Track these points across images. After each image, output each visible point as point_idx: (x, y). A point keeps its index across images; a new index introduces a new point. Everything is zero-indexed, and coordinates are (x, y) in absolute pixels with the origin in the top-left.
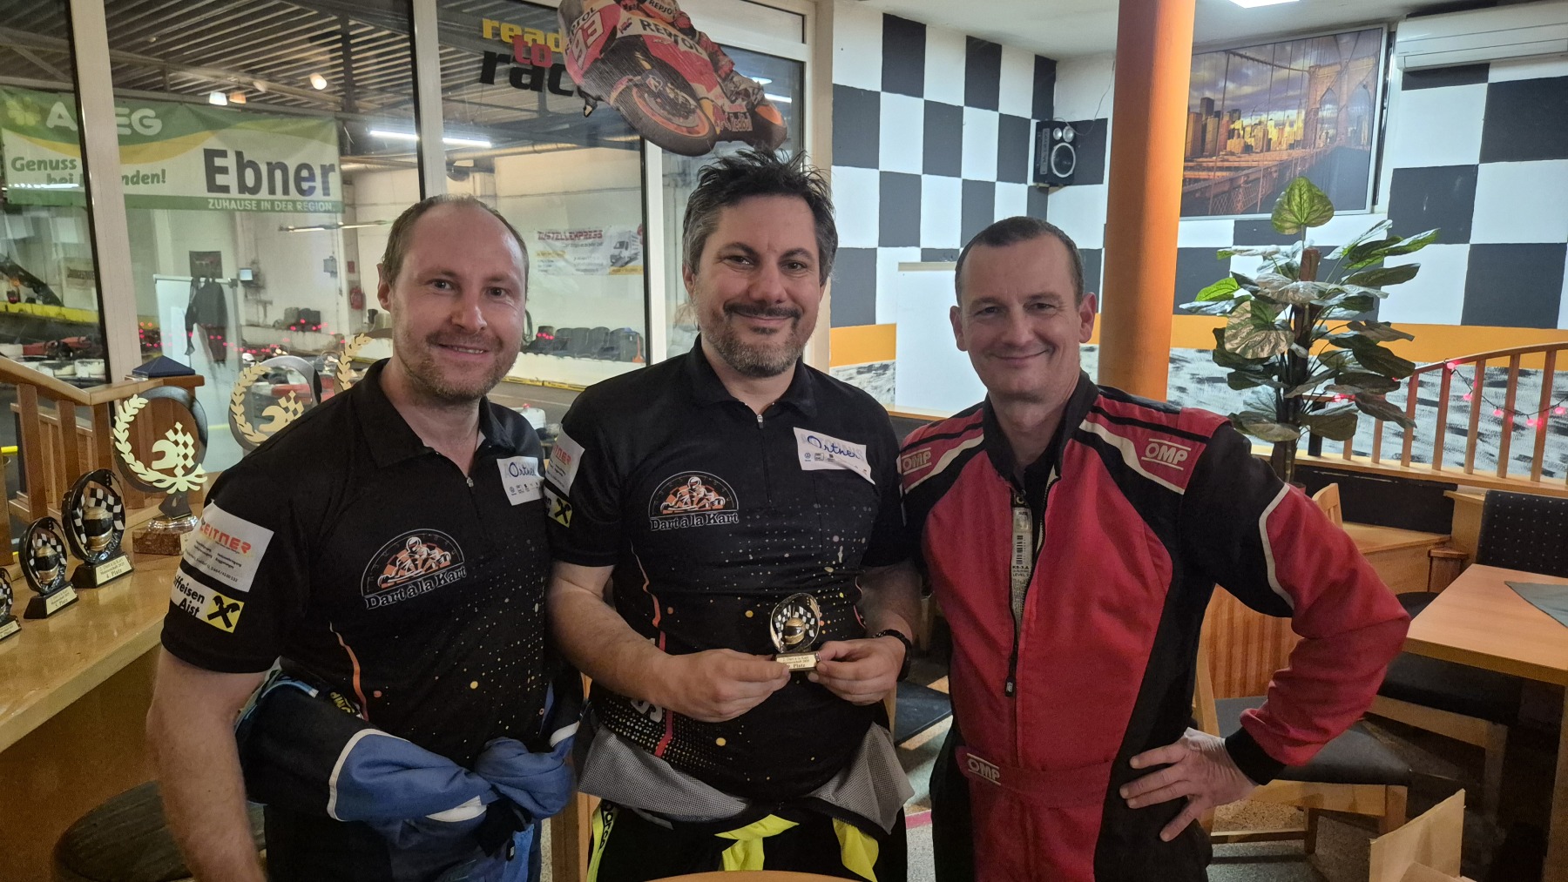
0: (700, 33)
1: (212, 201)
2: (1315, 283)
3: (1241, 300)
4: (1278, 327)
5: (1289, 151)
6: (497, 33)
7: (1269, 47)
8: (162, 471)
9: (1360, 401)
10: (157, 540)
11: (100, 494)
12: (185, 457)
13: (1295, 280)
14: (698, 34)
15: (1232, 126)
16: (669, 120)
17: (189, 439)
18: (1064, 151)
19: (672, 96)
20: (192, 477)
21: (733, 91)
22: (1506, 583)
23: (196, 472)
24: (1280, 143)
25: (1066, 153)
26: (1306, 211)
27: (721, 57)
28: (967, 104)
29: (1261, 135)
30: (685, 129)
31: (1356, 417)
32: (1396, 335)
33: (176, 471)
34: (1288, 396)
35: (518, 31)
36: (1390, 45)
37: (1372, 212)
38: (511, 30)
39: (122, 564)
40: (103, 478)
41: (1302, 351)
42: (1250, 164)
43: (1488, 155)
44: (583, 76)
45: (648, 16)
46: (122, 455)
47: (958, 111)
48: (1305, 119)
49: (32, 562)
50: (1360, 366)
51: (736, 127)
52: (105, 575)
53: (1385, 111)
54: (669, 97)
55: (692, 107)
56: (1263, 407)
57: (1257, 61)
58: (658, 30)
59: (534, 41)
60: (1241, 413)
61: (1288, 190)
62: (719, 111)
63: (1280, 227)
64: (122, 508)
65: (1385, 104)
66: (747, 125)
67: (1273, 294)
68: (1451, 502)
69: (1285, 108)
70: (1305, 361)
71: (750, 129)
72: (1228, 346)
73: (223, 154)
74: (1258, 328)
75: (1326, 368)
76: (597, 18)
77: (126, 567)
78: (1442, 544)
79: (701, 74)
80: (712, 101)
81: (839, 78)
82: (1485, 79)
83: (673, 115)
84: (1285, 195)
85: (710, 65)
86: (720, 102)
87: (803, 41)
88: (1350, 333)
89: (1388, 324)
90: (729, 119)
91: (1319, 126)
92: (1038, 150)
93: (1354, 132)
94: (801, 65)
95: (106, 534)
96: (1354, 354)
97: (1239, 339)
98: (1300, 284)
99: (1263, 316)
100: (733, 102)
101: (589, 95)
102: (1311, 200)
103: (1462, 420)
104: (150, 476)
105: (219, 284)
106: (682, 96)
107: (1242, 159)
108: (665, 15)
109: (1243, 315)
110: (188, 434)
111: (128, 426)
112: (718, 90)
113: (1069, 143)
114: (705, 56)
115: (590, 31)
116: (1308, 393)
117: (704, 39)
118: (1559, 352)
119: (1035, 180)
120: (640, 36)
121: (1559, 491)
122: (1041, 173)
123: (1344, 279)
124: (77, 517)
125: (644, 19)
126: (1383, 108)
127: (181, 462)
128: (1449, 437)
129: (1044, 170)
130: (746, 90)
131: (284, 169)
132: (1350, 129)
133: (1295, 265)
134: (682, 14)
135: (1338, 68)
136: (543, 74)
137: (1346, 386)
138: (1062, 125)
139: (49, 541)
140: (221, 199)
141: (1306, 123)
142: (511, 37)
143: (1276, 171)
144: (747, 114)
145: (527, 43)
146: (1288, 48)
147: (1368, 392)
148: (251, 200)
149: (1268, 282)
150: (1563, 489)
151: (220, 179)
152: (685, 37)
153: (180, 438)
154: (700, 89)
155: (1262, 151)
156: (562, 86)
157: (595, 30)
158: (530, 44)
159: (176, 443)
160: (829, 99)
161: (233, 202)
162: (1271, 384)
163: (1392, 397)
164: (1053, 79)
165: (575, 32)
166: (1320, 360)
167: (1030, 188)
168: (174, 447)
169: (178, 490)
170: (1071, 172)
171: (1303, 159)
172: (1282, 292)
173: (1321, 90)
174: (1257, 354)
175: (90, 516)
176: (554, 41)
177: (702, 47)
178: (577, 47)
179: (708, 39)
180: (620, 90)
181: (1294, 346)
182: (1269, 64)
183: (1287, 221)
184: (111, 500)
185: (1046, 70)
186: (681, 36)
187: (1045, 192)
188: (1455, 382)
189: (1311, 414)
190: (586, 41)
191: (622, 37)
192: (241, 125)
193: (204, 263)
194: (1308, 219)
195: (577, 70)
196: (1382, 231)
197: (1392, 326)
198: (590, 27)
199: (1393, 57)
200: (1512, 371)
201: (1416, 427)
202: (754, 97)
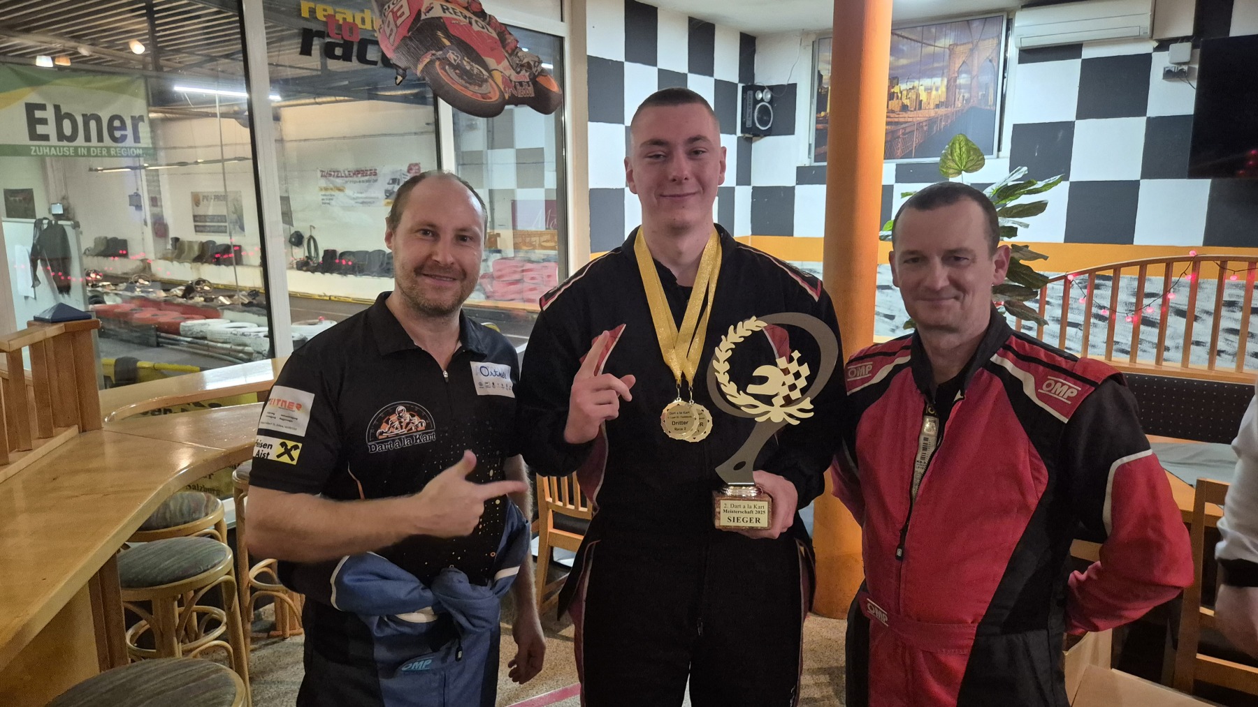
0: (490, 16)
1: (34, 148)
5: (937, 110)
6: (312, 11)
7: (919, 29)
9: (1008, 306)
14: (488, 17)
15: (892, 90)
16: (466, 87)
18: (764, 109)
19: (468, 68)
21: (517, 64)
24: (929, 104)
25: (764, 110)
26: (965, 161)
27: (507, 36)
28: (691, 71)
29: (914, 97)
30: (479, 95)
32: (1036, 256)
35: (330, 11)
36: (1008, 29)
37: (998, 157)
38: (325, 10)
42: (906, 120)
43: (1081, 114)
44: (394, 51)
45: (447, 1)
47: (683, 77)
48: (947, 85)
51: (520, 93)
53: (1005, 80)
54: (466, 69)
55: (485, 77)
57: (911, 39)
58: (455, 13)
59: (344, 19)
61: (951, 144)
62: (507, 81)
63: (946, 173)
65: (1006, 75)
66: (530, 91)
69: (931, 76)
71: (533, 95)
73: (42, 107)
76: (404, 2)
79: (492, 49)
80: (502, 72)
81: (591, 52)
82: (1078, 55)
83: (470, 84)
84: (949, 148)
85: (498, 42)
86: (507, 73)
87: (562, 20)
89: (1027, 246)
90: (515, 87)
91: (957, 90)
92: (744, 108)
93: (984, 95)
94: (561, 39)
100: (518, 73)
101: (400, 67)
102: (968, 152)
103: (1080, 319)
105: (62, 226)
106: (477, 68)
107: (901, 116)
112: (505, 63)
113: (768, 103)
114: (494, 35)
115: (399, 14)
117: (494, 21)
118: (1149, 266)
119: (742, 132)
120: (441, 18)
121: (1150, 370)
122: (747, 126)
125: (443, 3)
126: (1004, 77)
128: (1070, 328)
129: (749, 124)
130: (528, 63)
131: (98, 120)
132: (980, 94)
135: (970, 46)
136: (353, 45)
138: (762, 89)
140: (43, 146)
141: (948, 88)
142: (325, 16)
143: (926, 125)
144: (530, 83)
145: (338, 21)
146: (933, 30)
147: (1014, 299)
148: (69, 147)
150: (1153, 368)
151: (40, 129)
152: (478, 19)
154: (491, 62)
155: (915, 110)
156: (369, 58)
157: (403, 13)
158: (341, 22)
160: (585, 68)
161: (53, 149)
163: (1027, 304)
164: (754, 52)
165: (386, 14)
167: (738, 138)
170: (769, 126)
171: (947, 116)
173: (958, 63)
176: (367, 20)
177: (492, 27)
178: (388, 27)
179: (497, 21)
180: (425, 63)
182: (920, 42)
183: (950, 168)
185: (748, 44)
186: (474, 18)
187: (750, 141)
188: (1075, 292)
190: (395, 22)
191: (426, 19)
192: (58, 81)
193: (17, 199)
194: (967, 167)
195: (389, 45)
196: (1020, 176)
197: (1029, 249)
198: (399, 10)
199: (1010, 39)
200: (1115, 280)
201: (1046, 323)
202: (536, 69)
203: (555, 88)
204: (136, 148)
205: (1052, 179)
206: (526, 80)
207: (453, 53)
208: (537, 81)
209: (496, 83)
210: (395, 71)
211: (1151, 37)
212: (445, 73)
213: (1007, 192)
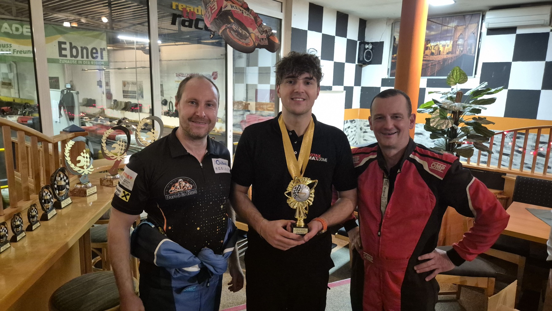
0: (251, 10)
1: (61, 60)
2: (462, 104)
3: (435, 109)
4: (448, 118)
6: (177, 6)
7: (441, 18)
8: (80, 167)
9: (475, 144)
10: (78, 191)
11: (62, 176)
12: (87, 162)
13: (454, 103)
15: (427, 46)
16: (239, 40)
17: (88, 156)
19: (241, 32)
20: (89, 169)
21: (262, 31)
22: (526, 208)
23: (90, 168)
24: (444, 52)
25: (368, 53)
26: (458, 78)
27: (258, 19)
28: (336, 35)
29: (437, 49)
30: (245, 44)
31: (473, 150)
32: (489, 123)
33: (84, 167)
34: (450, 142)
35: (184, 6)
36: (482, 19)
37: (475, 77)
38: (182, 6)
39: (69, 200)
40: (63, 170)
41: (456, 126)
42: (433, 59)
43: (515, 59)
44: (210, 24)
45: (233, 3)
46: (67, 162)
47: (333, 38)
48: (453, 44)
49: (43, 201)
50: (475, 132)
52: (64, 205)
53: (480, 42)
54: (240, 33)
55: (248, 36)
56: (441, 145)
57: (437, 23)
58: (236, 8)
59: (190, 10)
60: (434, 147)
61: (452, 71)
62: (257, 38)
63: (449, 84)
64: (69, 181)
65: (480, 40)
66: (266, 43)
67: (448, 107)
68: (504, 179)
69: (445, 40)
70: (456, 130)
71: (267, 44)
72: (431, 125)
73: (65, 43)
74: (442, 118)
75: (464, 133)
76: (215, 3)
77: (70, 202)
78: (500, 194)
80: (255, 34)
81: (293, 26)
82: (515, 32)
83: (241, 39)
84: (451, 72)
85: (254, 21)
86: (257, 34)
87: (282, 12)
88: (472, 121)
89: (485, 118)
90: (260, 41)
91: (457, 47)
93: (469, 49)
94: (281, 20)
95: (64, 190)
96: (473, 127)
97: (435, 122)
98: (456, 104)
99: (443, 114)
100: (262, 34)
101: (212, 31)
102: (460, 74)
103: (509, 152)
104: (77, 169)
105: (72, 93)
106: (244, 32)
107: (430, 57)
108: (239, 3)
109: (436, 114)
110: (88, 154)
111: (69, 151)
112: (256, 30)
113: (371, 50)
114: (252, 18)
115: (213, 8)
116: (457, 141)
117: (252, 12)
118: (542, 129)
119: (358, 62)
120: (230, 10)
121: (540, 176)
122: (360, 60)
123: (470, 102)
124: (55, 184)
125: (232, 4)
126: (479, 41)
127: (85, 164)
128: (504, 157)
129: (361, 59)
130: (266, 30)
131: (87, 49)
132: (468, 48)
133: (453, 97)
134: (245, 3)
135: (464, 27)
136: (193, 21)
137: (471, 140)
138: (368, 43)
139: (48, 194)
140: (64, 59)
141: (453, 45)
142: (182, 8)
144: (267, 39)
145: (187, 10)
146: (448, 19)
147: (478, 142)
148: (75, 60)
149: (445, 103)
150: (542, 176)
151: (64, 52)
153: (85, 155)
154: (250, 30)
155: (437, 55)
156: (199, 26)
157: (215, 8)
158: (189, 11)
159: (84, 157)
160: (290, 33)
161: (68, 61)
162: (444, 138)
163: (484, 144)
164: (365, 27)
165: (208, 8)
166: (461, 130)
167: (356, 65)
168: (84, 159)
169: (85, 174)
170: (370, 60)
171: (452, 58)
172: (451, 106)
173: (458, 34)
174: (441, 128)
175: (59, 184)
176: (199, 10)
177: (251, 15)
178: (208, 13)
180: (223, 29)
181: (454, 125)
182: (441, 24)
183: (452, 81)
184: (65, 178)
185: (363, 24)
186: (244, 11)
187: (361, 66)
188: (506, 140)
189: (458, 148)
190: (211, 12)
191: (224, 11)
192: (72, 33)
193: (52, 81)
194: (459, 81)
195: (208, 22)
196: (484, 86)
197: (486, 119)
198: (213, 6)
199: (484, 24)
200: (526, 135)
201: (492, 153)
202: (269, 33)
203: (277, 41)
204: (101, 61)
205: (499, 88)
206: (265, 38)
207: (235, 26)
208: (269, 38)
209: (252, 39)
210: (210, 32)
211: (550, 25)
212: (231, 34)
213: (477, 93)
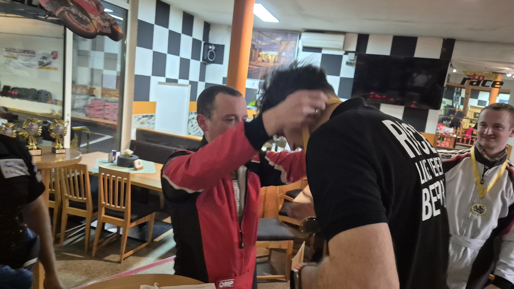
5: (273, 63)
7: (270, 33)
16: (79, 25)
18: (212, 53)
21: (104, 19)
24: (271, 61)
27: (100, 6)
28: (183, 33)
29: (267, 57)
30: (85, 29)
36: (300, 38)
44: (45, 3)
47: (179, 35)
51: (105, 31)
54: (80, 17)
55: (89, 22)
57: (267, 36)
62: (99, 25)
66: (109, 31)
71: (111, 33)
79: (93, 11)
82: (321, 52)
83: (81, 23)
86: (99, 22)
87: (128, 2)
90: (102, 28)
91: (281, 57)
92: (204, 51)
94: (127, 11)
101: (48, 11)
107: (262, 64)
113: (214, 50)
119: (203, 60)
122: (205, 58)
126: (297, 56)
130: (109, 19)
132: (289, 60)
138: (211, 45)
141: (278, 56)
154: (92, 16)
155: (267, 62)
156: (33, 4)
160: (136, 25)
164: (209, 30)
167: (201, 63)
170: (213, 60)
177: (93, 1)
180: (60, 11)
182: (270, 38)
185: (207, 26)
187: (205, 64)
195: (43, 1)
199: (300, 42)
202: (112, 22)
203: (120, 31)
206: (107, 26)
207: (74, 9)
208: (112, 27)
209: (94, 25)
211: (343, 49)
212: (69, 17)
